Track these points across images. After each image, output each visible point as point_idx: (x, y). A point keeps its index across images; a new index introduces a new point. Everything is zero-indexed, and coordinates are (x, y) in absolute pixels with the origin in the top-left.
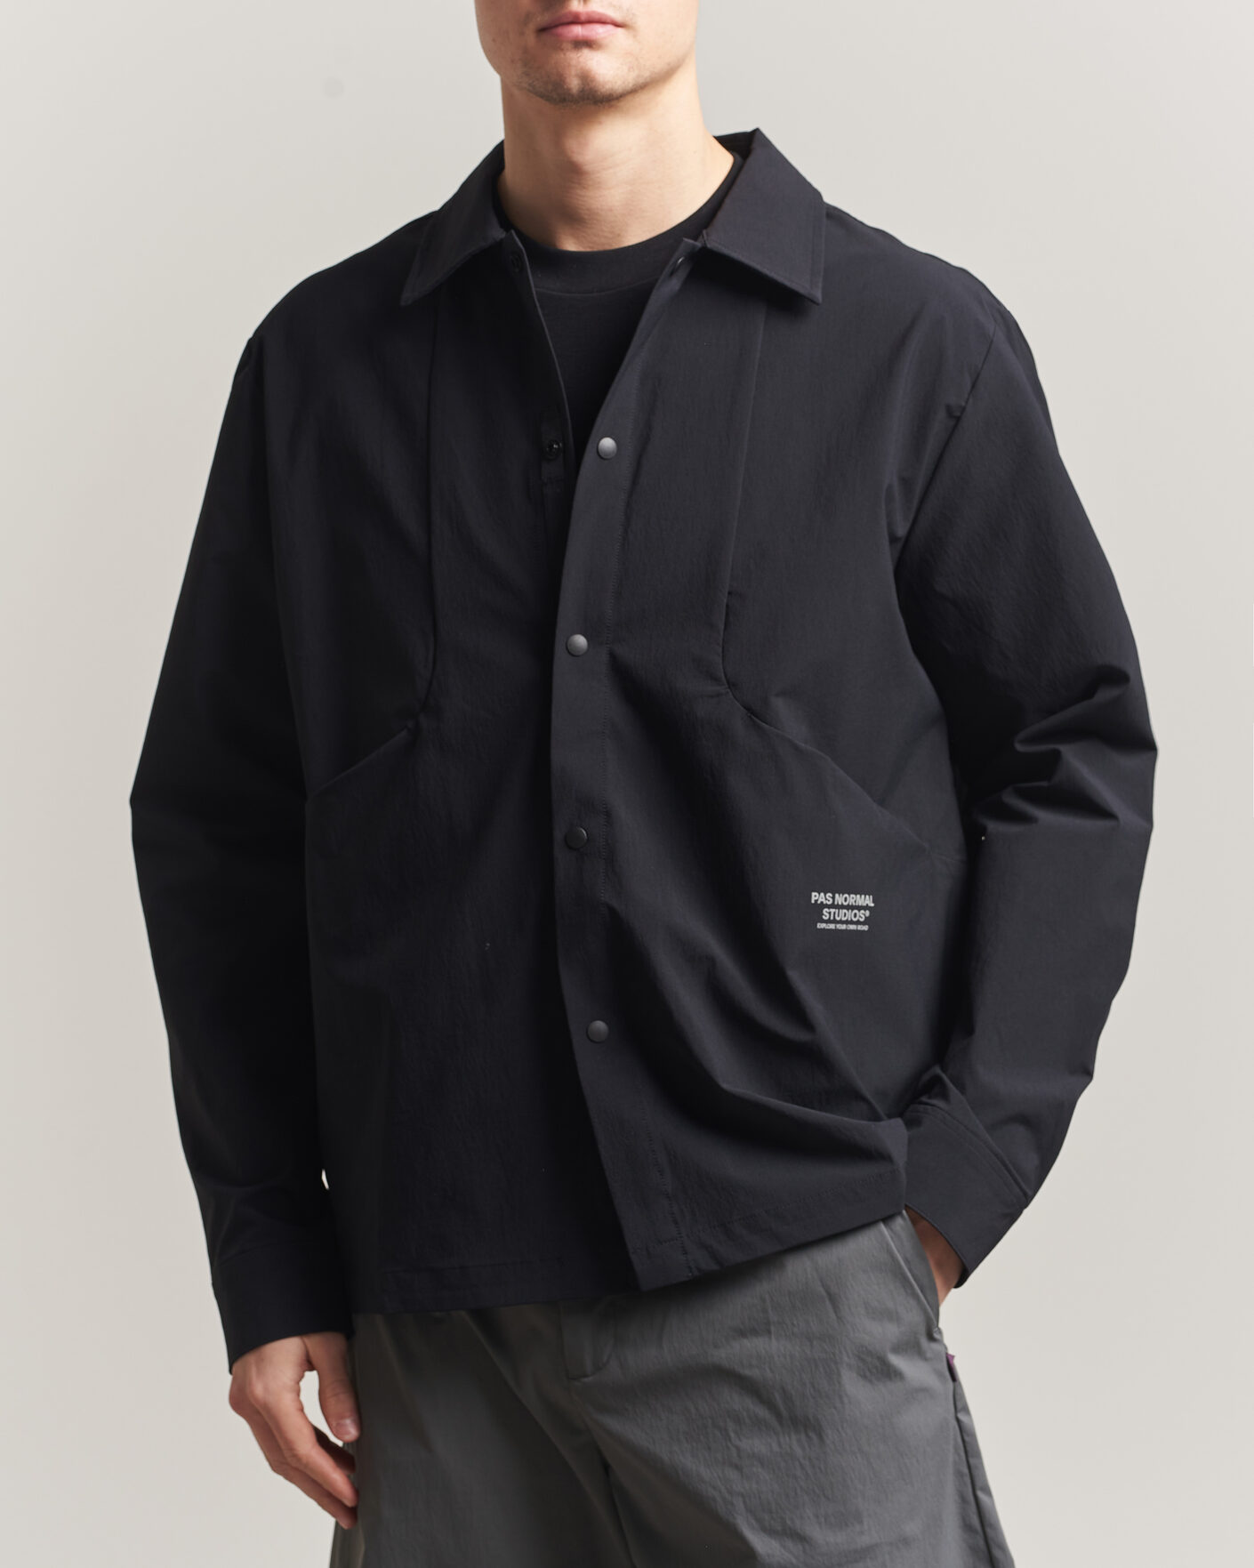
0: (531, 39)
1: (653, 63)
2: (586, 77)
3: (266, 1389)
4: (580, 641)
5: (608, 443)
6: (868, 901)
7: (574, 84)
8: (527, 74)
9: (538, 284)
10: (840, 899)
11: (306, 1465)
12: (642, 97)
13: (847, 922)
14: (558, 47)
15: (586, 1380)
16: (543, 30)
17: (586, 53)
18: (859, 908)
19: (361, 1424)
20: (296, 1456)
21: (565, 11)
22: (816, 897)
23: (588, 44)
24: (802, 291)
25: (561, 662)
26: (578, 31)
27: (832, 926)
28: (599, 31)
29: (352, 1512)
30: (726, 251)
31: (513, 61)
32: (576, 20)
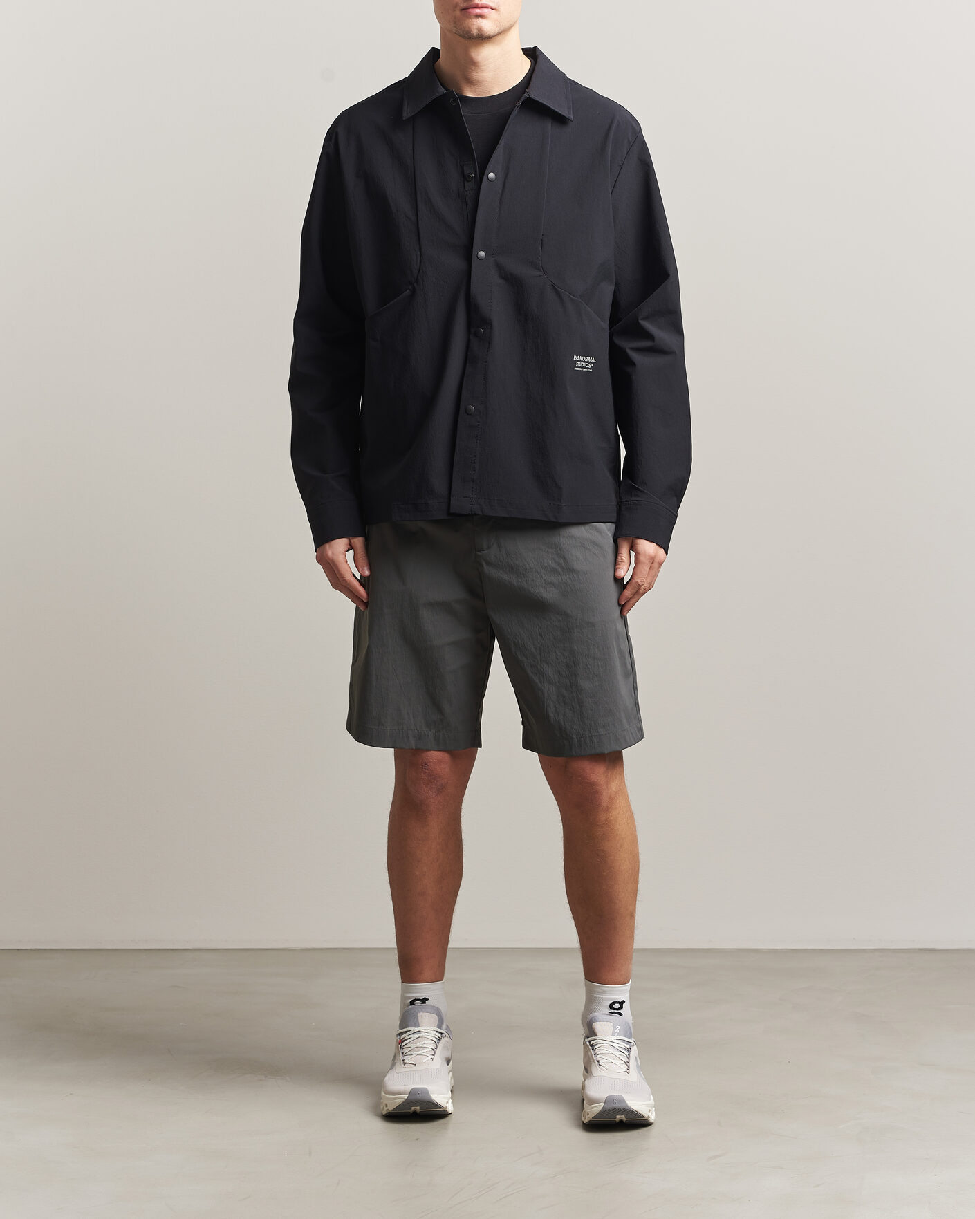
0: (458, 13)
1: (505, 24)
2: (480, 29)
3: (333, 553)
4: (482, 254)
5: (492, 175)
6: (594, 360)
7: (475, 32)
8: (456, 27)
9: (464, 111)
10: (581, 358)
11: (349, 584)
12: (500, 37)
13: (583, 368)
14: (469, 16)
15: (483, 552)
16: (463, 10)
17: (480, 19)
18: (589, 363)
19: (371, 569)
20: (345, 581)
21: (472, 3)
22: (576, 358)
23: (481, 16)
24: (566, 116)
25: (474, 262)
26: (477, 11)
27: (578, 369)
28: (485, 11)
29: (366, 604)
30: (537, 99)
31: (449, 21)
32: (477, 7)
